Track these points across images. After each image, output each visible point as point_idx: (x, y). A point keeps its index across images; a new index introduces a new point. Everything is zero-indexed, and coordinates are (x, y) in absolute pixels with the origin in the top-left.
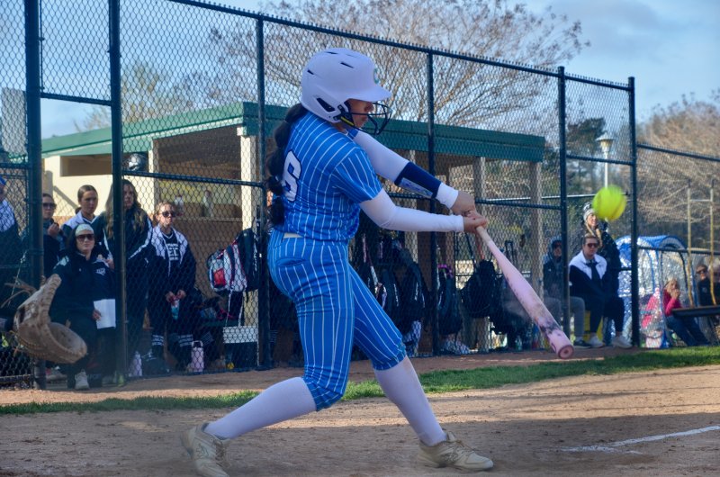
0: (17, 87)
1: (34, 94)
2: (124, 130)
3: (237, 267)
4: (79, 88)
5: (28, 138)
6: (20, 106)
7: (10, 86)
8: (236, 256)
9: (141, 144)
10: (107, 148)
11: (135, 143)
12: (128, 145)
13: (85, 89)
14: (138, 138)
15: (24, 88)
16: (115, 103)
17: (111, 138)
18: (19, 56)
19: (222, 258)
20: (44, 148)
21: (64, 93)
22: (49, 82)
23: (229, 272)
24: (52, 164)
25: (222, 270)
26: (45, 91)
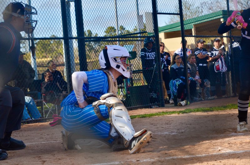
0: (150, 12)
1: (155, 13)
2: (184, 23)
3: (223, 64)
4: (169, 10)
5: (154, 27)
6: (151, 17)
7: (148, 11)
8: (223, 60)
9: (190, 26)
10: (179, 28)
11: (188, 26)
12: (186, 27)
13: (171, 10)
14: (189, 24)
15: (152, 12)
16: (181, 14)
17: (180, 25)
19: (218, 61)
20: (159, 30)
21: (165, 12)
22: (160, 9)
23: (221, 66)
24: (161, 35)
25: (219, 65)
26: (159, 12)
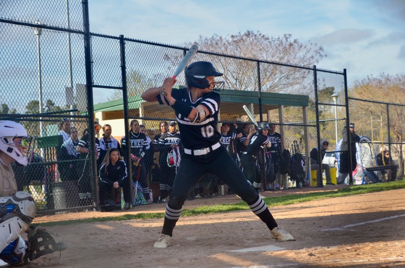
0: (82, 83)
1: (90, 85)
2: (128, 100)
3: (179, 156)
4: (109, 83)
5: (88, 105)
6: (84, 91)
7: (80, 83)
8: (178, 151)
9: (136, 105)
10: (122, 107)
11: (133, 105)
12: (131, 106)
13: (111, 83)
14: (134, 103)
15: (85, 83)
16: (124, 88)
17: (123, 103)
18: (83, 70)
19: (172, 152)
20: (95, 109)
21: (102, 85)
22: (96, 81)
23: (176, 159)
24: (98, 115)
25: (172, 158)
26: (94, 84)
